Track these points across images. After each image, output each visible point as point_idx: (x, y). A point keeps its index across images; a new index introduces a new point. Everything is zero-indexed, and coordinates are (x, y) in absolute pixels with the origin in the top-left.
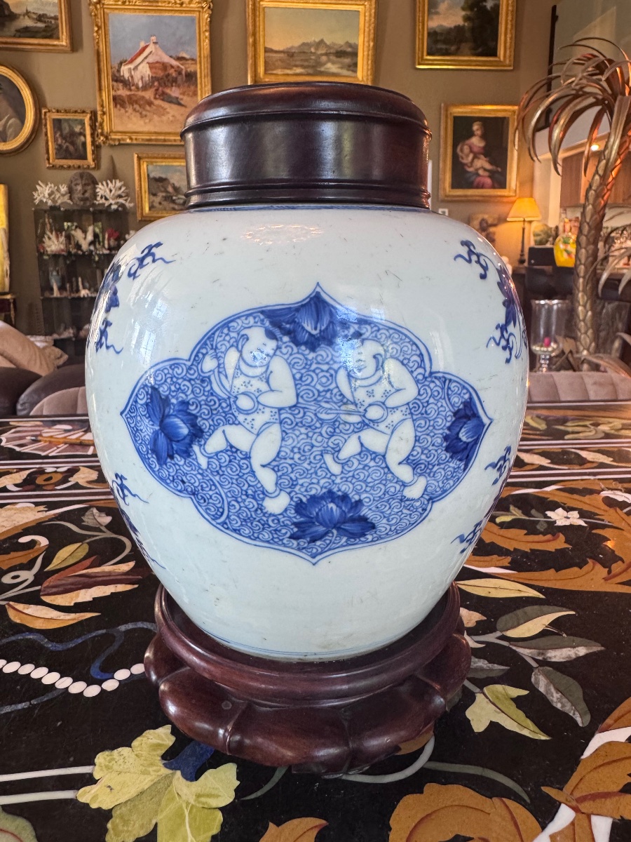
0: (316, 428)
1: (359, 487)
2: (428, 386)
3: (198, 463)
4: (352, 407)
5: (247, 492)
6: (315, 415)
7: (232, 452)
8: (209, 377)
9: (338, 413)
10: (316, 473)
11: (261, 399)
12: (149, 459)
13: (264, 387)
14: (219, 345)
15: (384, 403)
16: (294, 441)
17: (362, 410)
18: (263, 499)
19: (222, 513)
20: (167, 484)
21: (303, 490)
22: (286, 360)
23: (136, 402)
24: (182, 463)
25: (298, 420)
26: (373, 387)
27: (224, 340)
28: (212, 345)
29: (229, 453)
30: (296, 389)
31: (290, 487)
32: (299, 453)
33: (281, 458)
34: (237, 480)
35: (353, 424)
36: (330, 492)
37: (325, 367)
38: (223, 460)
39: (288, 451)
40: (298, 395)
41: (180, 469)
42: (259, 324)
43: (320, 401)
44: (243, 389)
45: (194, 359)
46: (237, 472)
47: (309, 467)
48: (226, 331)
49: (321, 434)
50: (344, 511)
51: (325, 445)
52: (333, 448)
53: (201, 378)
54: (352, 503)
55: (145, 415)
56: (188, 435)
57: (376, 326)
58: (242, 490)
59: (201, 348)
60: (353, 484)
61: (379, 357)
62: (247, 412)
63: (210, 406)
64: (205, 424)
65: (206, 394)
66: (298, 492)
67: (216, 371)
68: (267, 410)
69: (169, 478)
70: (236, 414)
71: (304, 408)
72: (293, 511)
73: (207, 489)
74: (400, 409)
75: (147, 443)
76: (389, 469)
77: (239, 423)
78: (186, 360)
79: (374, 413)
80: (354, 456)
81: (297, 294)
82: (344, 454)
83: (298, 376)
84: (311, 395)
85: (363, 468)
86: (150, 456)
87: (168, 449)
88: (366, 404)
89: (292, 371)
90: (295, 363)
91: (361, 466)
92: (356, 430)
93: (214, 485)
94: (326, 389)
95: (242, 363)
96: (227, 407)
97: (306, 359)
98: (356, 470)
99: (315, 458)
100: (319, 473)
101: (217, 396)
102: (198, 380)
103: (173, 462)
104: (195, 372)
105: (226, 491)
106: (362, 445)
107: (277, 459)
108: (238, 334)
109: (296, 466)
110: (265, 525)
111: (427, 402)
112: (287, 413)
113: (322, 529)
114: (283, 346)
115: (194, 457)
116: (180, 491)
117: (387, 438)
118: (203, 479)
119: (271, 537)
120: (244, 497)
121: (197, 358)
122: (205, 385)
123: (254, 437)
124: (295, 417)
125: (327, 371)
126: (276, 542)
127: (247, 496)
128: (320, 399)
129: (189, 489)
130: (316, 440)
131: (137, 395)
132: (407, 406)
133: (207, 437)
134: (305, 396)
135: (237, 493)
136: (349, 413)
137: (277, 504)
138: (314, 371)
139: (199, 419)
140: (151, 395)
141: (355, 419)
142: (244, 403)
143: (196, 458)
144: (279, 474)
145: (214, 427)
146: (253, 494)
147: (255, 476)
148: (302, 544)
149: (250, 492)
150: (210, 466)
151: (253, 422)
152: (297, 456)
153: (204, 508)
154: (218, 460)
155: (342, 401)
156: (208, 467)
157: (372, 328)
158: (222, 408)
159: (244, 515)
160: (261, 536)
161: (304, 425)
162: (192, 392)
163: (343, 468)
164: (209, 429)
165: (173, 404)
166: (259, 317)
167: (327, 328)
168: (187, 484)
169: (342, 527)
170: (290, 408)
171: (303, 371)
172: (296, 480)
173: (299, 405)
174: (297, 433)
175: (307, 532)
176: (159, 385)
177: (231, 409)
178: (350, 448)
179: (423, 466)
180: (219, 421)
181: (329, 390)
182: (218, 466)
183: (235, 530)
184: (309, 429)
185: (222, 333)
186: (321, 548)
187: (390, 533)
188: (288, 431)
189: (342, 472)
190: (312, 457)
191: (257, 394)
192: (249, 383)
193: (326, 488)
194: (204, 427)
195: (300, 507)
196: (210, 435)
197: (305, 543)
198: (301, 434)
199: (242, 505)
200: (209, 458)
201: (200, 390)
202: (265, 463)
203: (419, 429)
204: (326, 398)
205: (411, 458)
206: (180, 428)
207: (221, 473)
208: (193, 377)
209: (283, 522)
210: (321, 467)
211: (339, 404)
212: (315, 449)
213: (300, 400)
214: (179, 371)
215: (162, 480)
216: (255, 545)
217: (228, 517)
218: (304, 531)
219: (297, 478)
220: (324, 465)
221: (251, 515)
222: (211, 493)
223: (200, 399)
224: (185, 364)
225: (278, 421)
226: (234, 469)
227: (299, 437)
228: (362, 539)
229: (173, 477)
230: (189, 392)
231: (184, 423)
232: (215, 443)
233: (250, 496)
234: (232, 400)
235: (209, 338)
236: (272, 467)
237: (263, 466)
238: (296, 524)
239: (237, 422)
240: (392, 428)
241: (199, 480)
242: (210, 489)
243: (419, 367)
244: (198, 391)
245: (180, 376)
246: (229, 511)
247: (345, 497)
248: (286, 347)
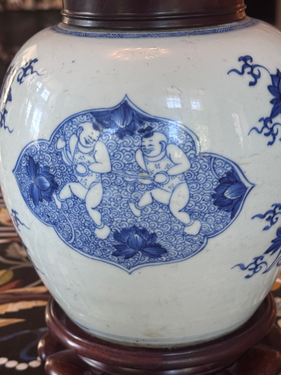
0: (124, 186)
1: (153, 225)
2: (198, 162)
3: (56, 205)
4: (145, 174)
5: (84, 225)
6: (123, 178)
7: (75, 199)
8: (61, 152)
9: (137, 178)
10: (125, 215)
11: (90, 167)
12: (29, 201)
14: (66, 133)
15: (166, 172)
16: (110, 194)
17: (152, 176)
18: (94, 229)
19: (72, 237)
20: (40, 217)
21: (118, 224)
22: (105, 144)
23: (21, 164)
24: (47, 204)
25: (112, 181)
26: (159, 162)
27: (69, 129)
28: (62, 132)
29: (73, 200)
30: (111, 162)
31: (110, 223)
32: (114, 201)
33: (103, 205)
34: (78, 216)
35: (147, 185)
36: (135, 227)
37: (128, 149)
38: (70, 204)
39: (107, 200)
40: (112, 166)
41: (46, 208)
42: (89, 120)
43: (125, 170)
44: (80, 161)
45: (52, 141)
46: (78, 212)
47: (120, 211)
48: (70, 124)
49: (126, 191)
50: (144, 240)
51: (129, 197)
52: (135, 200)
53: (56, 152)
54: (149, 235)
55: (26, 174)
56: (50, 187)
57: (162, 123)
58: (82, 223)
59: (56, 134)
60: (149, 223)
61: (163, 143)
62: (82, 175)
63: (61, 170)
64: (59, 181)
65: (59, 162)
66: (115, 226)
67: (65, 148)
68: (94, 174)
69: (40, 214)
70: (76, 176)
71: (116, 174)
72: (113, 238)
73: (62, 221)
74: (178, 176)
75: (28, 191)
76: (172, 214)
77: (78, 182)
78: (48, 141)
79: (160, 178)
80: (148, 205)
81: (113, 102)
83: (112, 154)
84: (120, 166)
85: (155, 213)
86: (29, 199)
87: (39, 195)
88: (155, 173)
89: (108, 151)
90: (110, 146)
91: (153, 212)
92: (148, 189)
93: (66, 219)
94: (129, 162)
95: (79, 144)
96: (71, 171)
97: (117, 143)
98: (150, 214)
99: (123, 205)
100: (127, 215)
101: (65, 164)
102: (55, 153)
103: (42, 203)
104: (53, 148)
105: (73, 223)
106: (153, 198)
107: (101, 205)
108: (77, 126)
109: (112, 209)
110: (97, 246)
111: (198, 172)
112: (106, 176)
113: (132, 250)
114: (103, 135)
115: (54, 201)
116: (47, 222)
117: (170, 194)
118: (59, 215)
119: (101, 254)
120: (83, 227)
121: (54, 140)
122: (58, 157)
123: (87, 190)
124: (110, 180)
125: (130, 151)
126: (104, 257)
127: (85, 227)
128: (125, 168)
129: (52, 221)
130: (124, 194)
131: (21, 160)
132: (183, 175)
133: (60, 189)
134: (116, 167)
135: (79, 225)
136: (144, 178)
137: (103, 233)
138: (121, 151)
139: (56, 178)
140: (29, 161)
141: (148, 182)
142: (81, 169)
143: (55, 202)
144: (103, 214)
145: (64, 184)
146: (88, 225)
147: (88, 215)
148: (120, 259)
149: (86, 224)
150: (63, 207)
151: (86, 181)
152: (113, 203)
153: (61, 233)
154: (67, 203)
155: (139, 170)
156: (62, 208)
157: (159, 124)
158: (68, 172)
159: (84, 239)
160: (95, 253)
161: (116, 185)
162: (52, 161)
163: (141, 212)
164: (61, 184)
165: (41, 167)
166: (90, 116)
167: (130, 124)
168: (51, 218)
169: (145, 250)
170: (108, 173)
171: (115, 151)
172: (113, 219)
173: (113, 172)
174: (112, 189)
175: (123, 252)
176: (33, 155)
177: (73, 173)
178: (146, 200)
179: (197, 214)
180: (67, 180)
181: (131, 163)
182: (67, 208)
183: (80, 249)
184: (119, 187)
185: (68, 125)
186: (133, 263)
187: (178, 256)
188: (107, 188)
189: (141, 215)
190: (122, 204)
191: (88, 164)
192: (83, 157)
193: (131, 224)
194: (58, 183)
195: (116, 235)
196: (62, 188)
197: (122, 259)
198: (114, 190)
199: (82, 232)
200: (62, 202)
201: (56, 160)
202: (93, 207)
203: (192, 190)
204: (129, 168)
205: (188, 208)
206: (45, 182)
207: (69, 212)
208: (52, 152)
209: (107, 245)
210: (127, 211)
211: (138, 172)
212: (123, 199)
213: (114, 169)
214: (44, 148)
215: (37, 215)
216: (93, 259)
217: (75, 240)
218: (120, 251)
219: (113, 217)
220: (129, 210)
221: (88, 239)
222: (64, 224)
223: (56, 166)
224: (47, 143)
225: (100, 181)
226: (77, 210)
227: (113, 192)
228: (159, 259)
229: (43, 213)
230: (50, 161)
231: (48, 180)
232: (65, 193)
233: (87, 227)
234: (74, 167)
235: (60, 128)
236: (98, 209)
237: (93, 209)
238: (115, 246)
239: (77, 181)
240: (172, 188)
241: (57, 215)
242: (64, 222)
243: (191, 149)
244: (55, 160)
245: (44, 151)
246: (75, 236)
247: (144, 231)
248: (105, 136)
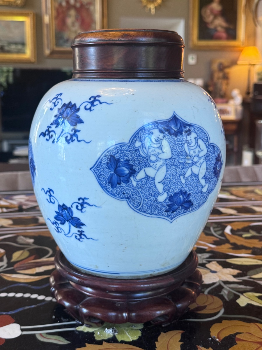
0: (178, 166)
1: (190, 188)
2: (210, 148)
3: (132, 185)
4: (189, 157)
5: (152, 194)
6: (178, 161)
7: (147, 178)
8: (138, 149)
9: (185, 160)
10: (177, 183)
11: (160, 156)
12: (106, 186)
13: (160, 151)
14: (141, 137)
15: (198, 155)
16: (171, 172)
17: (192, 158)
18: (158, 196)
19: (140, 205)
20: (115, 196)
21: (172, 191)
22: (167, 141)
23: (101, 163)
24: (124, 185)
25: (172, 163)
26: (195, 150)
27: (143, 134)
28: (139, 137)
29: (146, 179)
30: (172, 152)
31: (168, 190)
32: (172, 176)
33: (166, 179)
34: (148, 189)
35: (190, 164)
36: (181, 191)
37: (180, 143)
38: (143, 182)
39: (168, 176)
40: (172, 154)
41: (123, 188)
42: (156, 127)
43: (179, 156)
44: (152, 153)
45: (131, 143)
46: (149, 186)
47: (175, 181)
48: (144, 131)
49: (180, 168)
50: (184, 198)
51: (181, 172)
52: (183, 173)
53: (135, 150)
54: (187, 195)
55: (106, 168)
56: (128, 173)
57: (194, 127)
58: (150, 193)
59: (134, 138)
60: (188, 187)
61: (196, 138)
62: (154, 162)
63: (139, 161)
64: (136, 168)
65: (137, 156)
66: (171, 192)
67: (141, 146)
68: (161, 160)
69: (116, 193)
70: (150, 163)
71: (174, 159)
72: (168, 200)
73: (135, 195)
74: (203, 157)
75: (106, 179)
76: (199, 181)
77: (151, 166)
78: (128, 143)
79: (196, 159)
80: (189, 176)
81: (167, 116)
82: (186, 176)
83: (172, 147)
84: (177, 153)
85: (192, 181)
86: (107, 185)
87: (118, 180)
88: (193, 156)
89: (170, 145)
90: (171, 142)
91: (191, 180)
92: (190, 166)
93: (139, 193)
94: (181, 151)
95: (151, 143)
96: (146, 160)
97: (174, 140)
98: (190, 181)
99: (177, 177)
100: (178, 183)
101: (142, 156)
102: (133, 150)
103: (120, 186)
104: (132, 147)
105: (143, 195)
106: (192, 171)
107: (165, 179)
108: (149, 132)
109: (171, 181)
110: (157, 207)
111: (210, 154)
112: (169, 161)
113: (177, 206)
114: (166, 136)
115: (131, 182)
116: (122, 198)
117: (199, 168)
118: (134, 191)
119: (158, 212)
120: (150, 196)
121: (132, 142)
122: (136, 152)
123: (156, 171)
124: (171, 162)
125: (181, 144)
126: (159, 214)
127: (152, 196)
128: (179, 155)
129: (126, 196)
130: (178, 170)
131: (101, 160)
132: (204, 156)
133: (137, 173)
134: (174, 154)
135: (147, 195)
136: (188, 160)
137: (162, 198)
138: (177, 144)
139: (134, 166)
140: (110, 159)
141: (190, 162)
142: (153, 158)
143: (132, 182)
144: (165, 185)
145: (140, 169)
146: (154, 194)
147: (156, 187)
148: (169, 214)
149: (153, 194)
150: (138, 185)
151: (156, 165)
152: (172, 177)
153: (132, 204)
154: (141, 182)
155: (186, 155)
156: (137, 186)
157: (193, 128)
158: (144, 161)
159: (149, 204)
160: (154, 213)
161: (174, 165)
162: (131, 156)
163: (186, 181)
164: (138, 170)
165: (121, 161)
166: (156, 125)
167: (180, 128)
168: (126, 194)
169: (183, 205)
170: (170, 159)
171: (173, 145)
172: (170, 187)
173: (172, 157)
174: (172, 168)
175: (172, 208)
176: (114, 154)
177: (148, 161)
178: (188, 173)
179: (208, 179)
180: (143, 166)
181: (182, 151)
182: (141, 185)
183: (144, 212)
184: (176, 167)
185: (142, 132)
186: (175, 215)
187: (197, 207)
188: (169, 168)
189: (186, 183)
190: (176, 177)
191: (158, 154)
192: (155, 150)
193: (180, 189)
194: (136, 169)
195: (170, 198)
196: (139, 172)
197: (170, 213)
198: (173, 168)
199: (149, 200)
200: (137, 182)
201: (135, 155)
202: (160, 181)
203: (208, 165)
204: (181, 154)
205: (205, 176)
206: (125, 171)
207: (142, 187)
208: (131, 150)
209: (164, 205)
210: (179, 181)
211: (185, 156)
212: (178, 174)
213: (173, 156)
214: (125, 148)
215: (113, 195)
216: (151, 217)
217: (142, 206)
218: (170, 208)
219: (171, 186)
220: (180, 180)
221: (152, 204)
222: (136, 196)
223: (134, 158)
224: (127, 145)
225: (165, 164)
226: (148, 185)
227: (172, 170)
228: (188, 210)
229: (119, 192)
230: (130, 156)
231: (127, 169)
232: (141, 175)
233: (153, 196)
234: (148, 157)
235: (137, 134)
236: (162, 182)
237: (159, 183)
238: (168, 205)
239: (150, 166)
240: (200, 164)
241: (132, 192)
242: (136, 195)
243: (207, 142)
244: (134, 155)
245: (125, 150)
246: (143, 203)
247: (185, 192)
248: (167, 136)
